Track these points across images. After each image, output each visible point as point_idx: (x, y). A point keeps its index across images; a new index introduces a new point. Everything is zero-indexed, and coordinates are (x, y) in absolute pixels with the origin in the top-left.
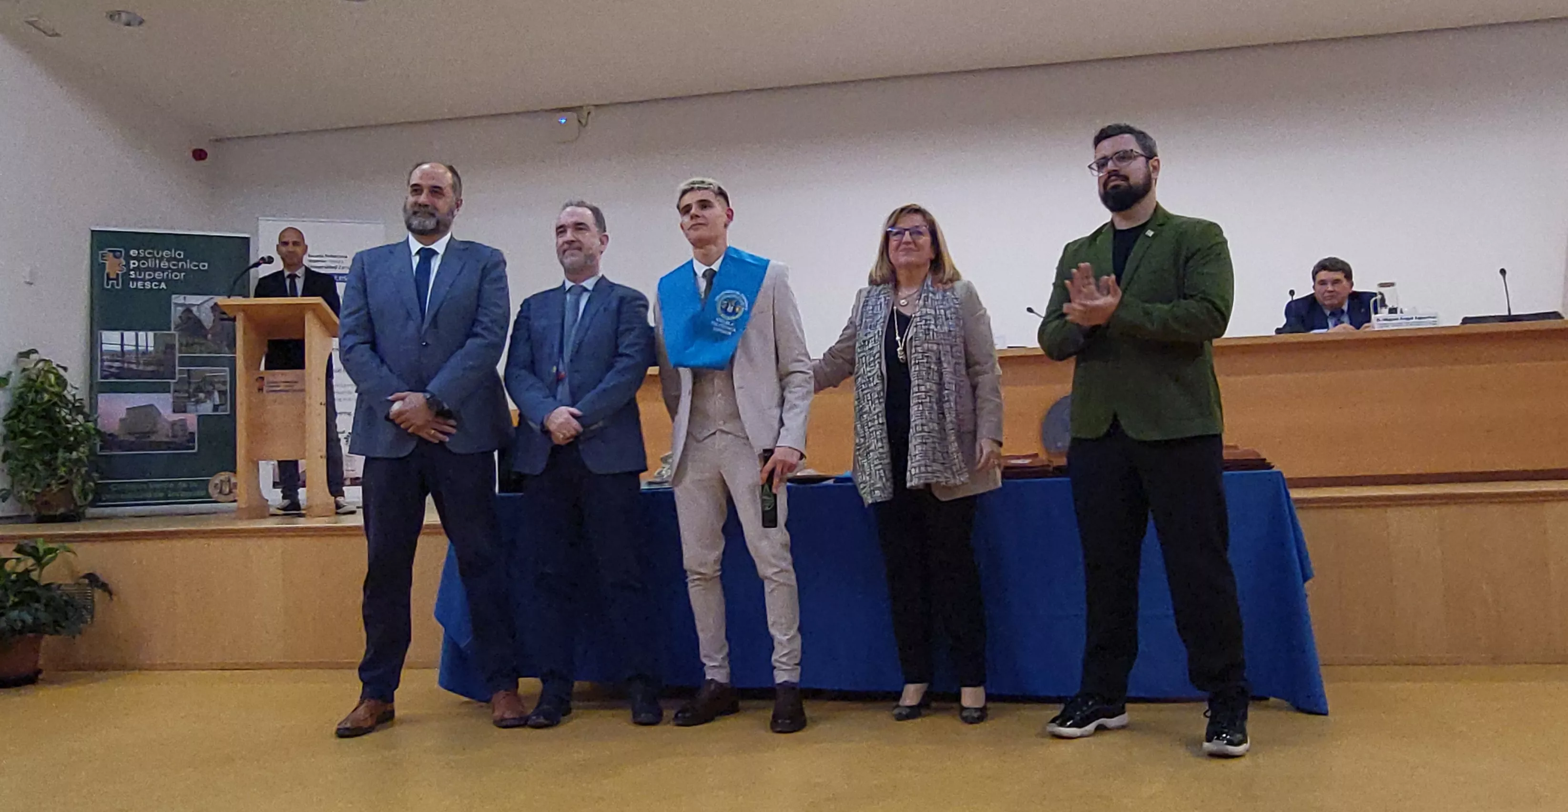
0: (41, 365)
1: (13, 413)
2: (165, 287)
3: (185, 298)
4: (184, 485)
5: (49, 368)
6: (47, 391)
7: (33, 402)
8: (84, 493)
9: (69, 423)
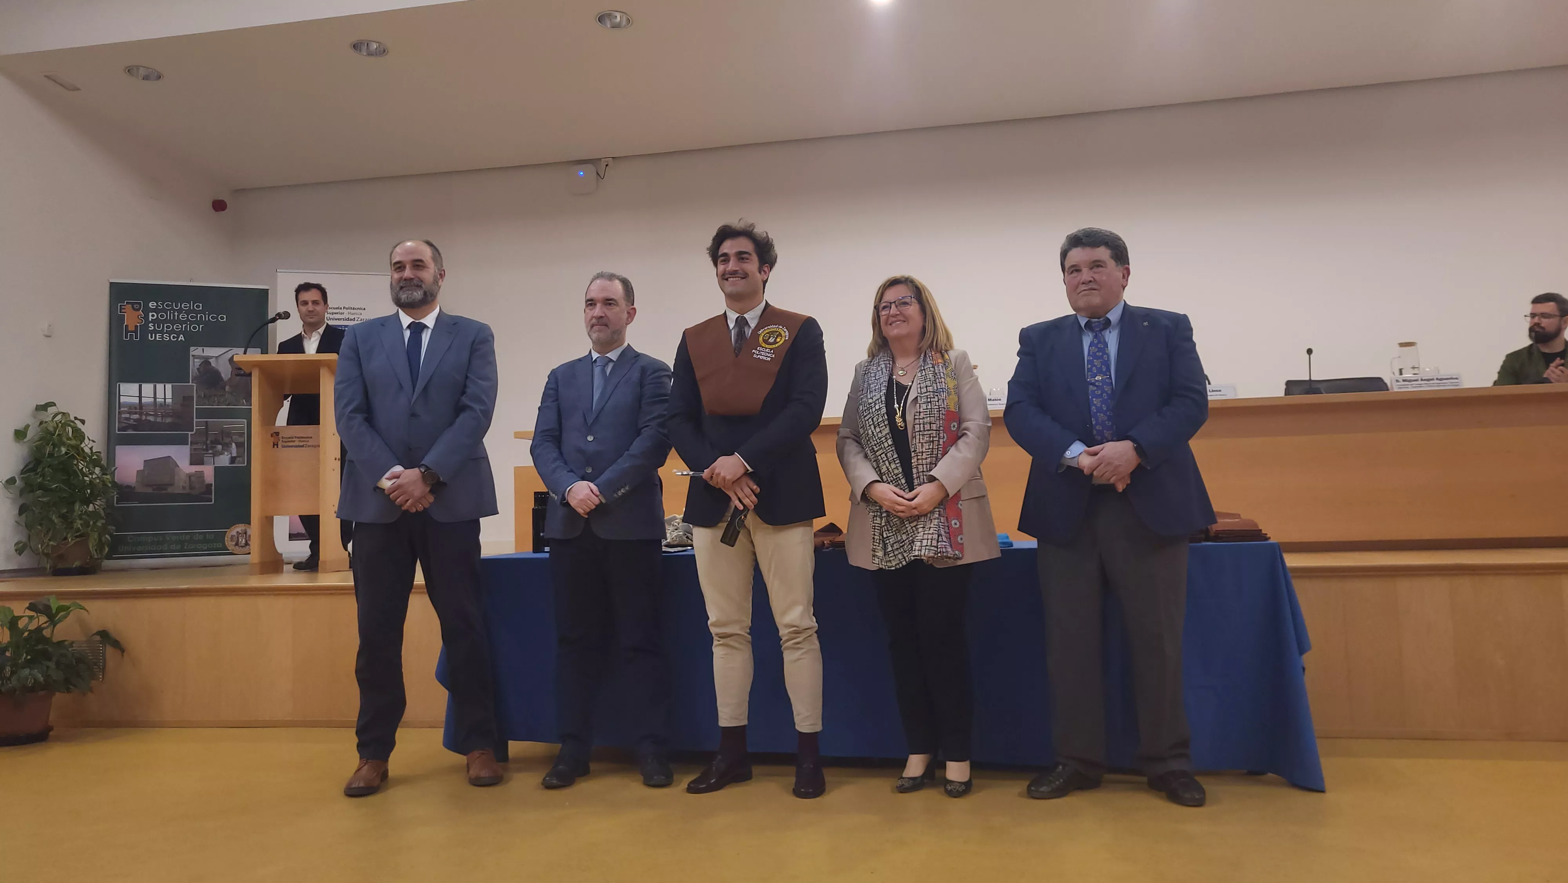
0: (59, 417)
1: (31, 466)
2: (183, 339)
3: (203, 349)
4: (201, 537)
5: (66, 421)
6: (64, 444)
7: (51, 455)
8: (100, 545)
9: (87, 477)
